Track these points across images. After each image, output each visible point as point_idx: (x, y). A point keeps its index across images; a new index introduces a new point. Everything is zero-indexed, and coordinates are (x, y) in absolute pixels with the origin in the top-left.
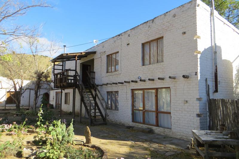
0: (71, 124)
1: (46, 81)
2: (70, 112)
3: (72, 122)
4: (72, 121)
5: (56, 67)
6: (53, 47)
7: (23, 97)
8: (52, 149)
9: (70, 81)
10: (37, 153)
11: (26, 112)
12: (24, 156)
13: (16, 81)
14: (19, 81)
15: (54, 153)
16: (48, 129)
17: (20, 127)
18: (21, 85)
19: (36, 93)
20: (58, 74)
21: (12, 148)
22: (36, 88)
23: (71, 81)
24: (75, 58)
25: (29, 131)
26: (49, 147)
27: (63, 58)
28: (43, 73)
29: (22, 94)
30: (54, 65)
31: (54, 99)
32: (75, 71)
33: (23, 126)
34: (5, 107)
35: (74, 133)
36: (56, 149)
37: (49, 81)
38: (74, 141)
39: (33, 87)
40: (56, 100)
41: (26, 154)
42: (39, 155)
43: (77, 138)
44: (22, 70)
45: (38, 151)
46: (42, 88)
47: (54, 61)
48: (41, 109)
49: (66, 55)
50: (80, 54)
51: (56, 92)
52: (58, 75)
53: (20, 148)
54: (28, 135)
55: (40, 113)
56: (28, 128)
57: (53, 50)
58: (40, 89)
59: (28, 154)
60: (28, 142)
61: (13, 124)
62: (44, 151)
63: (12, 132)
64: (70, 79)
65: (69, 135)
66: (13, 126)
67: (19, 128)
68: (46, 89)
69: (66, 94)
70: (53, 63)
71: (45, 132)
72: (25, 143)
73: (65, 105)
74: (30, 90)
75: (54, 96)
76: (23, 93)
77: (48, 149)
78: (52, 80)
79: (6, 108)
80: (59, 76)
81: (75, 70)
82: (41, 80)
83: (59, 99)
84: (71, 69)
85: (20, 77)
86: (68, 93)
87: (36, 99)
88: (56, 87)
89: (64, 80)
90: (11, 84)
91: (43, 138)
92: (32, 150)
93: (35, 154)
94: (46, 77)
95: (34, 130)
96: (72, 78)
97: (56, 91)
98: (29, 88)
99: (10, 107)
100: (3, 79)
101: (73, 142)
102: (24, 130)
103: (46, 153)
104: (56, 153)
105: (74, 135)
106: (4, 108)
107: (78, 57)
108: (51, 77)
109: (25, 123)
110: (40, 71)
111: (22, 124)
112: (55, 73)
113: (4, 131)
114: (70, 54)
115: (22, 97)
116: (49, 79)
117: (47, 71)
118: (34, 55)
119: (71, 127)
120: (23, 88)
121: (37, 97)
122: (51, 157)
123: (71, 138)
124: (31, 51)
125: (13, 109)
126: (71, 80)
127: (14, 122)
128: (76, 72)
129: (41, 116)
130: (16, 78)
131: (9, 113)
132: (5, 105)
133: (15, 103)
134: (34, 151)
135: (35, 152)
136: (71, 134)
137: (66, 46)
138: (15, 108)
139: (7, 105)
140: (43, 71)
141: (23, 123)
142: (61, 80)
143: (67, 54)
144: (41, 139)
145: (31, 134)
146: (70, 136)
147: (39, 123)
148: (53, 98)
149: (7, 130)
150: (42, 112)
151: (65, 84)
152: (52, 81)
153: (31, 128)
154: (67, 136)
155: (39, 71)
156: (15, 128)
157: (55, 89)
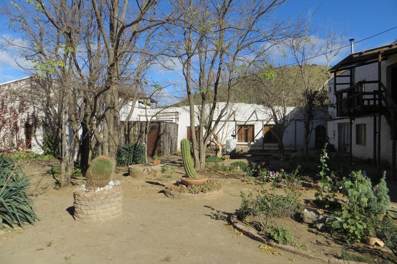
0: (383, 180)
1: (322, 105)
2: (369, 159)
3: (384, 178)
4: (384, 175)
5: (338, 80)
6: (330, 46)
7: (287, 132)
8: (351, 218)
9: (366, 103)
10: (327, 221)
11: (293, 155)
12: (306, 222)
13: (276, 108)
14: (281, 108)
15: (356, 226)
16: (335, 184)
17: (291, 177)
18: (284, 115)
19: (307, 127)
20: (344, 91)
21: (287, 205)
22: (307, 118)
23: (369, 103)
24: (377, 57)
25: (304, 185)
26: (345, 214)
27: (350, 63)
28: (316, 92)
29: (285, 128)
30: (335, 76)
31: (334, 135)
32: (377, 84)
33: (294, 176)
34: (263, 147)
35: (388, 197)
36: (360, 220)
37: (327, 106)
38: (389, 212)
39: (301, 116)
40: (339, 137)
41: (308, 218)
42: (330, 223)
43: (394, 207)
44: (283, 92)
45: (327, 217)
46: (315, 118)
47: (335, 69)
48: (324, 151)
49: (358, 55)
50: (388, 48)
51: (338, 123)
52: (343, 94)
53: (298, 207)
54: (303, 189)
55: (324, 157)
56: (302, 179)
57: (331, 52)
58: (312, 119)
59: (312, 219)
60: (307, 201)
61: (280, 172)
62: (337, 220)
63: (281, 184)
64: (366, 99)
65: (379, 200)
66: (281, 175)
67: (289, 179)
68: (321, 118)
69: (358, 126)
70: (333, 74)
71: (330, 189)
72: (303, 203)
73: (358, 146)
74: (296, 122)
75: (334, 131)
76: (287, 126)
77: (344, 216)
78: (331, 103)
79: (265, 148)
80: (345, 95)
81: (379, 82)
82: (313, 105)
83: (344, 135)
84: (367, 80)
85: (281, 103)
86: (361, 124)
87: (308, 136)
88: (341, 114)
89: (356, 102)
90: (269, 114)
91: (330, 198)
92: (318, 214)
93: (323, 221)
94: (322, 99)
95: (312, 184)
96: (371, 97)
97: (339, 121)
98: (295, 118)
99: (268, 147)
100: (259, 107)
101: (387, 213)
102: (297, 183)
103: (341, 224)
104: (359, 226)
105: (389, 200)
106: (261, 148)
107: (382, 56)
108: (332, 98)
109: (297, 171)
110: (311, 90)
111: (293, 173)
112: (337, 90)
113: (269, 181)
114: (366, 52)
115: (285, 133)
116: (326, 102)
117: (323, 88)
118: (300, 66)
119: (383, 186)
120: (286, 119)
121: (308, 132)
122: (351, 231)
123: (384, 205)
124: (295, 59)
125: (274, 150)
126: (369, 100)
127: (282, 169)
128: (381, 85)
129: (325, 163)
130: (276, 105)
131: (270, 155)
132: (263, 145)
133: (276, 141)
134: (321, 217)
135: (322, 219)
136: (384, 199)
137: (353, 40)
138: (278, 149)
139: (265, 144)
140: (316, 90)
141: (295, 171)
142: (349, 102)
143: (361, 53)
144: (326, 200)
145: (307, 190)
146: (382, 201)
147: (322, 173)
148: (333, 133)
149: (272, 179)
150: (326, 156)
151: (358, 108)
152: (332, 105)
153: (307, 181)
154: (376, 201)
155: (309, 90)
156: (283, 177)
157: (339, 117)
